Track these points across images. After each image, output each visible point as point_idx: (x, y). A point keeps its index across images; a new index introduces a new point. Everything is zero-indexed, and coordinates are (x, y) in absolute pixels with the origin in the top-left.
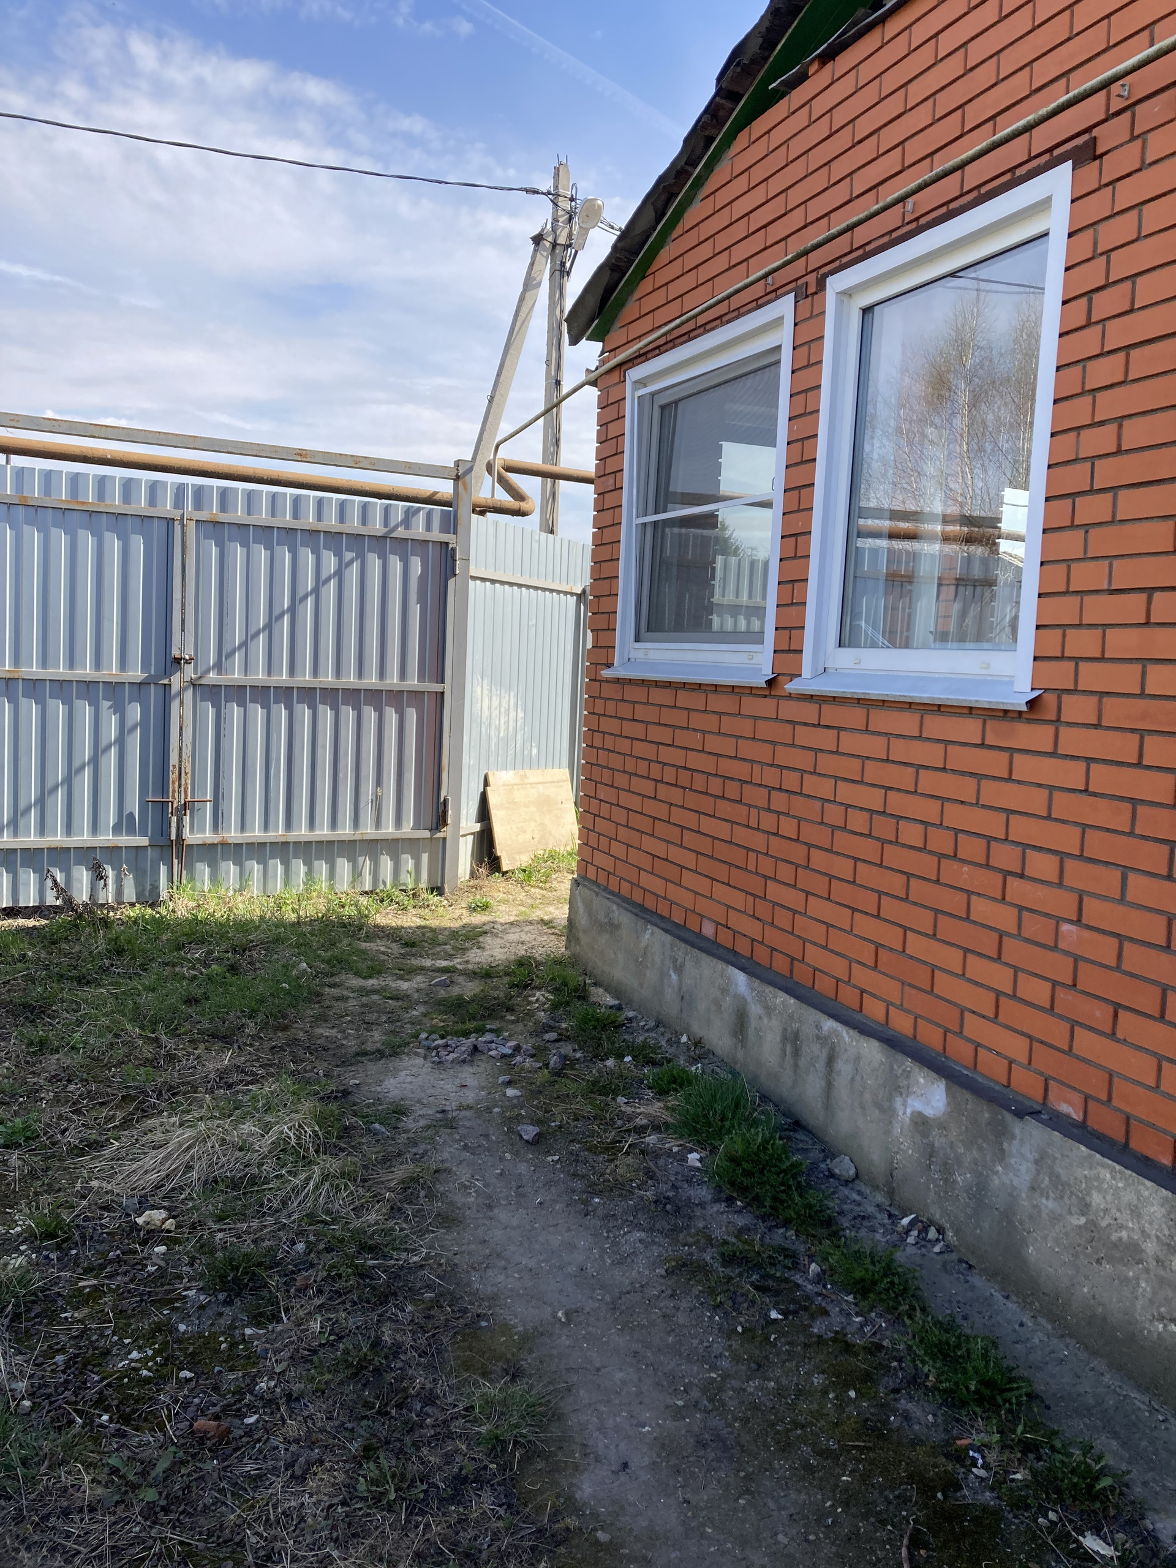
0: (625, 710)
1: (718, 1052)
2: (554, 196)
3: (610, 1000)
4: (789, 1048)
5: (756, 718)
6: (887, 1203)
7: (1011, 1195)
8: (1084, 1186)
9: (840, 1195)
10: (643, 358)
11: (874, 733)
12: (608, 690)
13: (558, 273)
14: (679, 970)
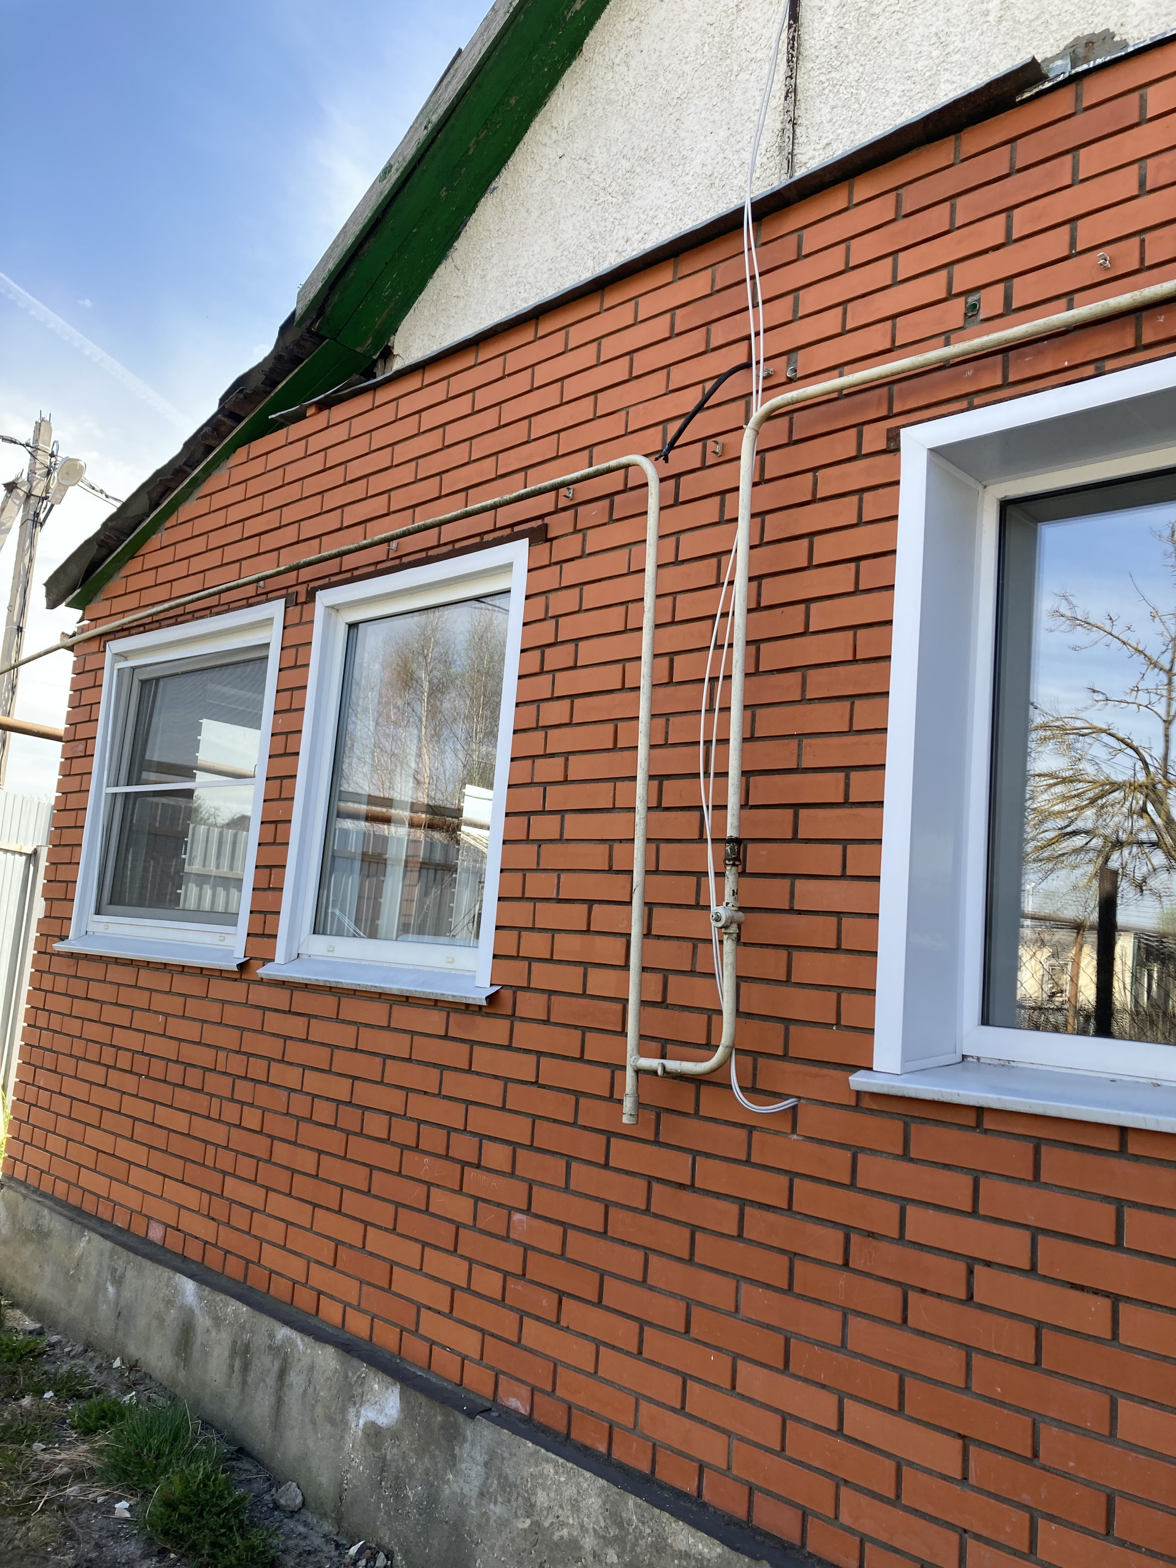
0: (78, 988)
1: (156, 1374)
2: (33, 450)
3: (29, 1324)
4: (237, 1363)
5: (224, 1002)
6: (335, 1532)
7: (460, 1504)
8: (529, 1485)
9: (285, 1529)
10: (126, 633)
11: (343, 1021)
12: (58, 965)
13: (30, 523)
14: (118, 1282)
